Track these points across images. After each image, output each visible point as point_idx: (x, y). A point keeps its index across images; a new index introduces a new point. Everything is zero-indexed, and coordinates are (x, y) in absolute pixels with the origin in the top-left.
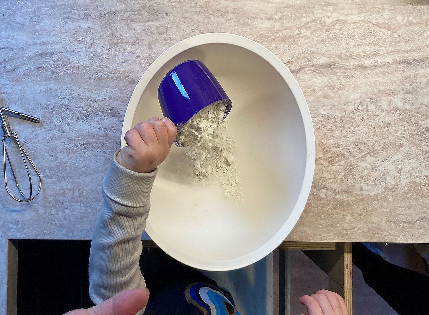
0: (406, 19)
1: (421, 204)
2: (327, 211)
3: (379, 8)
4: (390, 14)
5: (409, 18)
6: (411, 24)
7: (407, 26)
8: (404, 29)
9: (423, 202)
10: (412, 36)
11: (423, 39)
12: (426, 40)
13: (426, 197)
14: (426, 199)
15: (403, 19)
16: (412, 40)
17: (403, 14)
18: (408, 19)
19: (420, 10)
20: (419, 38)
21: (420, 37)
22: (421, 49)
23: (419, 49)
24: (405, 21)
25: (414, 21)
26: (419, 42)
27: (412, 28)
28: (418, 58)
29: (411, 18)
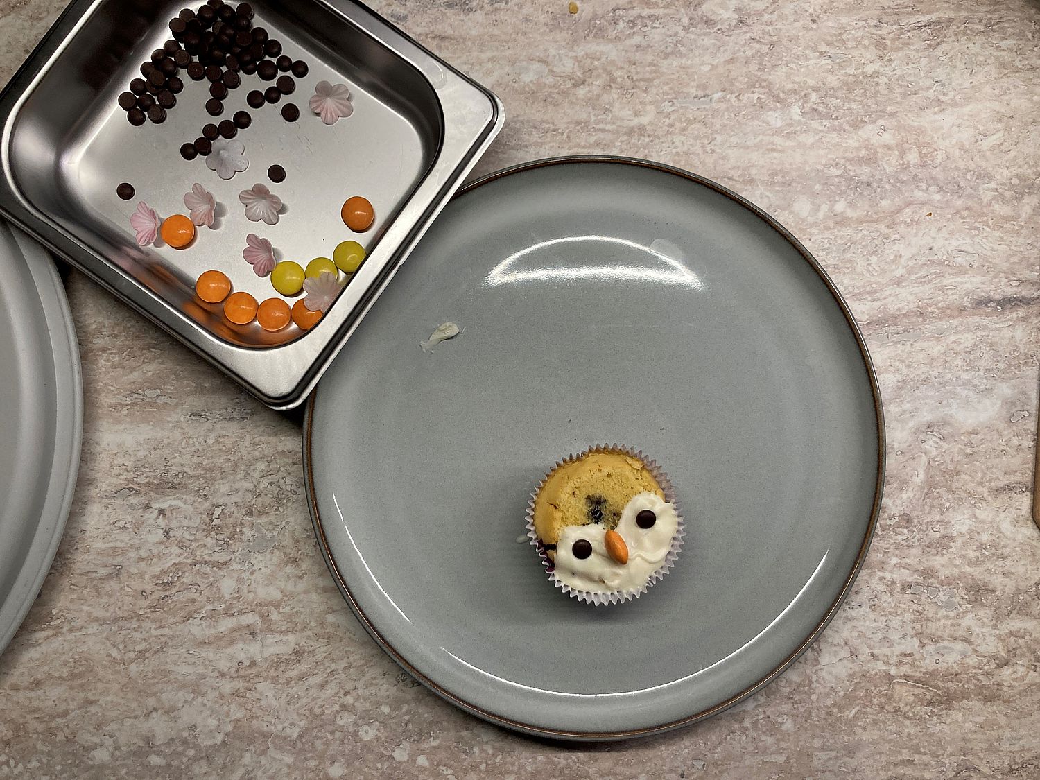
0: (824, 208)
1: (891, 737)
2: (568, 766)
3: (734, 178)
4: (770, 195)
5: (833, 206)
6: (842, 221)
7: (827, 228)
8: (820, 236)
9: (898, 733)
10: (848, 255)
11: (883, 265)
12: (894, 267)
13: (908, 718)
14: (907, 722)
15: (817, 209)
16: (848, 268)
17: (814, 195)
18: (831, 209)
19: (868, 185)
20: (869, 262)
21: (874, 259)
22: (876, 292)
23: (869, 293)
24: (821, 215)
25: (850, 213)
26: (869, 271)
27: (846, 232)
28: (867, 317)
29: (840, 206)
